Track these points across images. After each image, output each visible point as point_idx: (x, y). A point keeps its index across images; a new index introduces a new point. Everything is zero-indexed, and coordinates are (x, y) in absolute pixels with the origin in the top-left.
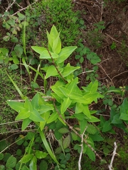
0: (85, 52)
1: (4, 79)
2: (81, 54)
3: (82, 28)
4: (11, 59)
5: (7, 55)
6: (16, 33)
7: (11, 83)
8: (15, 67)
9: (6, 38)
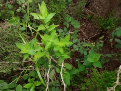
0: (70, 20)
1: (16, 35)
2: (68, 22)
3: (70, 5)
4: (21, 24)
5: (19, 21)
6: (24, 7)
7: (21, 39)
8: (23, 29)
9: (18, 10)
